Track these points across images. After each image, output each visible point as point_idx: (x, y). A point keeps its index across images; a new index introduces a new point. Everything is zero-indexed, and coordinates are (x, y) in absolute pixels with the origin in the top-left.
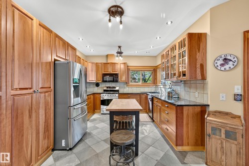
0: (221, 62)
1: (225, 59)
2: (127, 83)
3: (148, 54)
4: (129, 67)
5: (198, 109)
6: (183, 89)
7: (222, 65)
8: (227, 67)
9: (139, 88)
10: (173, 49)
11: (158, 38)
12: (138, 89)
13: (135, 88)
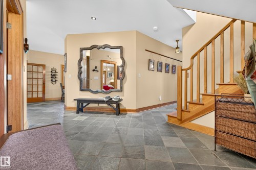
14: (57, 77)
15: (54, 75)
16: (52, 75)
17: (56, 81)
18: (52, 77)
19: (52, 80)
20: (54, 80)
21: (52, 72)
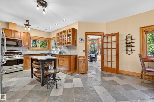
0: (80, 40)
1: (82, 39)
2: (28, 47)
3: (46, 31)
4: (31, 37)
5: (75, 56)
6: (67, 50)
7: (81, 41)
8: (82, 42)
9: (39, 51)
10: (65, 32)
11: (56, 24)
12: (37, 51)
13: (36, 51)
14: (133, 45)
15: (129, 43)
16: (126, 43)
17: (132, 50)
18: (126, 46)
19: (127, 50)
20: (129, 49)
21: (126, 40)
